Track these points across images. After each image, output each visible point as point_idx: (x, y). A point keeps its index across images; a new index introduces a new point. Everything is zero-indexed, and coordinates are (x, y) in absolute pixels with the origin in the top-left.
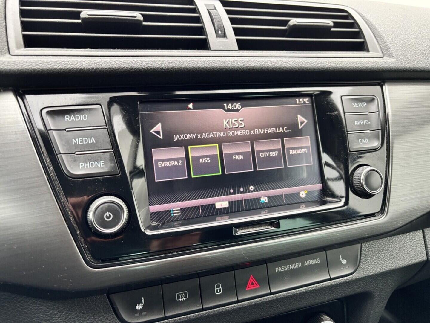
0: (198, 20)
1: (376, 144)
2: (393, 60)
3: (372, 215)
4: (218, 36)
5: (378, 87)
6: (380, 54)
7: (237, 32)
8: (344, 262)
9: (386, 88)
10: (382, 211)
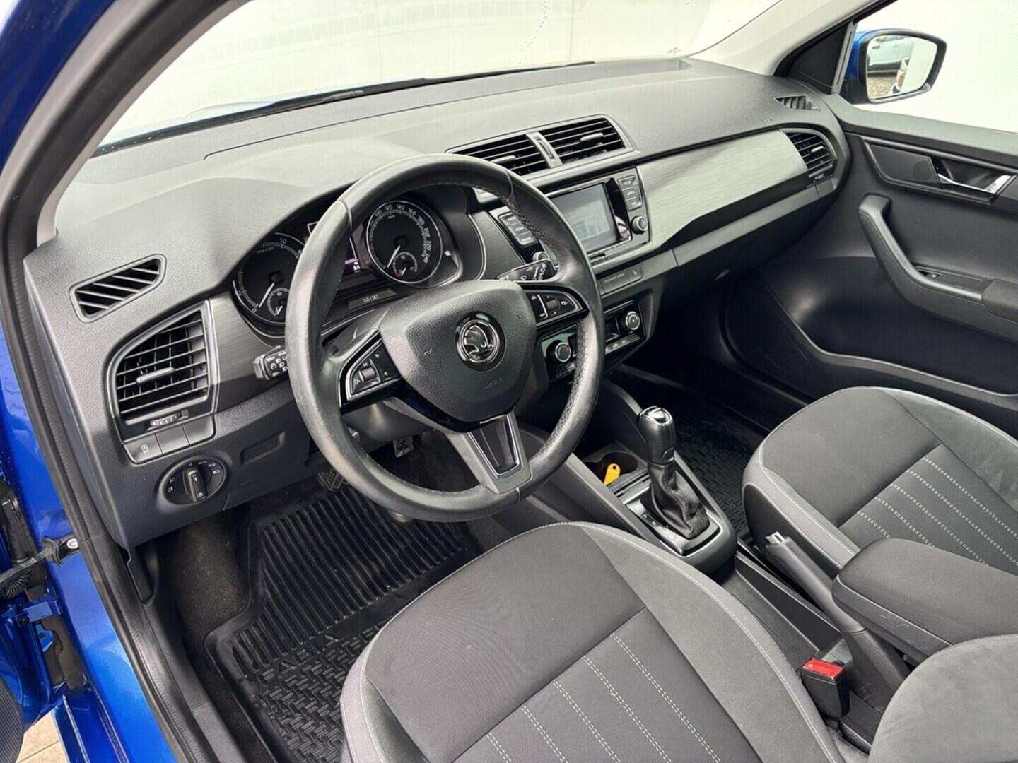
0: (535, 149)
1: (640, 204)
2: (640, 152)
3: (645, 243)
4: (551, 158)
5: (634, 169)
6: (631, 149)
7: (558, 152)
8: (635, 273)
9: (638, 167)
10: (649, 240)
